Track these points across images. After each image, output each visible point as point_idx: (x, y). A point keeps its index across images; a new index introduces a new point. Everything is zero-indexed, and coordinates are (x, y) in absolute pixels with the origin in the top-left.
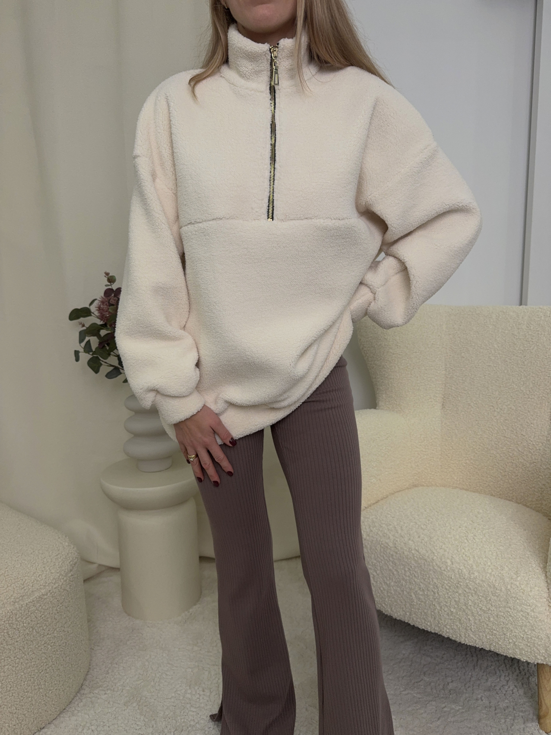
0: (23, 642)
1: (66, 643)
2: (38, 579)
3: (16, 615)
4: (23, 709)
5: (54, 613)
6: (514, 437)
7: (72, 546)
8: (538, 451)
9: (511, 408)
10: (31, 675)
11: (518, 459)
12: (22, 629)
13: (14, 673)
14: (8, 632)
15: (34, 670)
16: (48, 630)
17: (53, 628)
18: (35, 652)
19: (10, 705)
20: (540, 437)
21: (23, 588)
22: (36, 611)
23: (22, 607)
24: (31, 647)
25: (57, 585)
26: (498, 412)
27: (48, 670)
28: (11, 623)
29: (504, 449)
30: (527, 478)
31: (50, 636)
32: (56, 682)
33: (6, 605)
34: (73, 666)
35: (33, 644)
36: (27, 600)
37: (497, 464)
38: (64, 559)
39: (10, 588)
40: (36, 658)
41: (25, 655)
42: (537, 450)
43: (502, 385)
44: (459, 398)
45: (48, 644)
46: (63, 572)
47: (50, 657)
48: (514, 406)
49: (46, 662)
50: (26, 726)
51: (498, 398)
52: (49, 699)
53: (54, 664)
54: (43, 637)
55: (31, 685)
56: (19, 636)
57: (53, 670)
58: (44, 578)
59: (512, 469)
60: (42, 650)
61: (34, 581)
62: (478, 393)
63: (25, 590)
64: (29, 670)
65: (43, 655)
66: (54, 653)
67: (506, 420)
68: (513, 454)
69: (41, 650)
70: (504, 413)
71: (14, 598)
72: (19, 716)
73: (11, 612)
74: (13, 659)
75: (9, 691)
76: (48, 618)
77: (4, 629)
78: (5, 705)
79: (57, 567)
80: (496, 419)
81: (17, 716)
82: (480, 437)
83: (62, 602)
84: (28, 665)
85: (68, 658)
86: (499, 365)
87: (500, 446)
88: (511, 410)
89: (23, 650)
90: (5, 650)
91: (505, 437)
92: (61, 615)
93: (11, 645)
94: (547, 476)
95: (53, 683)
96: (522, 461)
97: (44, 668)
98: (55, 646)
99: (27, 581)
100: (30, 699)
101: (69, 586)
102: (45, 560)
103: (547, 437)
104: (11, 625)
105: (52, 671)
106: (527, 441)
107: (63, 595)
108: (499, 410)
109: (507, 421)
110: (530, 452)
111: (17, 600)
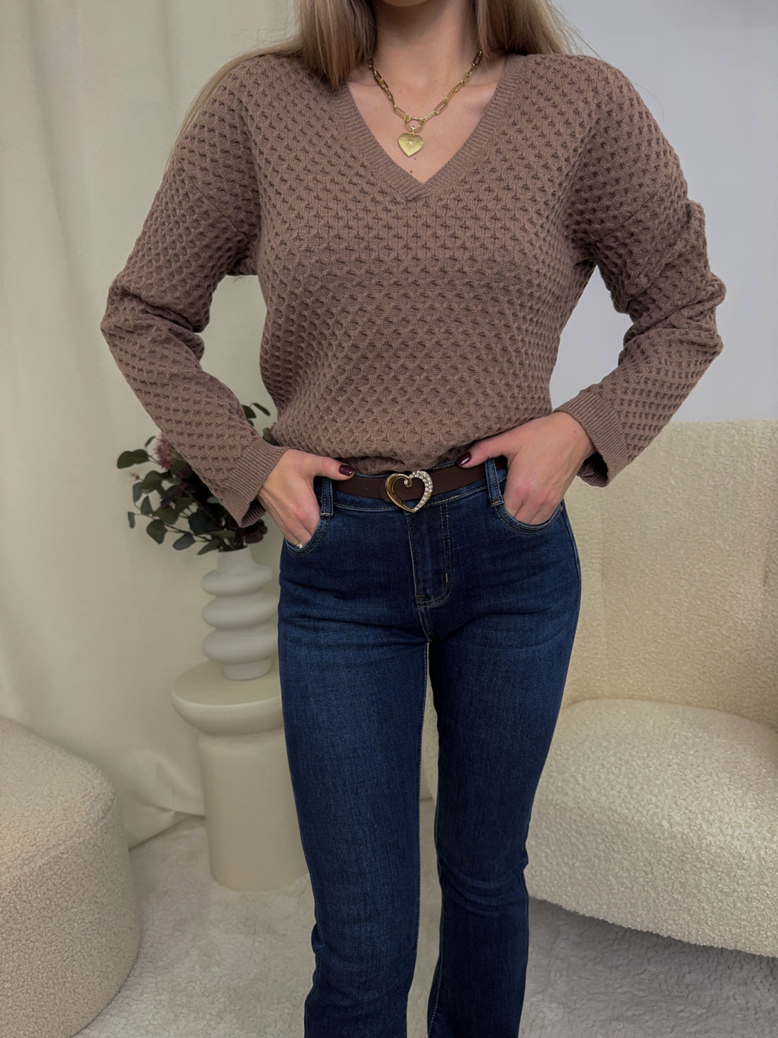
0: (38, 919)
1: (100, 919)
2: (57, 831)
3: (26, 882)
4: (43, 1011)
5: (80, 879)
6: (714, 614)
7: (106, 784)
8: (752, 633)
9: (704, 572)
10: (51, 964)
11: (723, 647)
12: (35, 901)
13: (28, 961)
14: (15, 907)
15: (56, 958)
16: (72, 901)
17: (80, 899)
18: (55, 933)
19: (24, 1006)
20: (752, 612)
21: (35, 844)
22: (54, 877)
23: (34, 871)
24: (50, 925)
25: (81, 839)
26: (686, 580)
27: (76, 956)
28: (19, 894)
29: (699, 634)
30: (738, 674)
31: (76, 910)
32: (88, 973)
33: (11, 870)
34: (113, 949)
35: (52, 922)
36: (39, 861)
37: (691, 657)
38: (93, 803)
39: (17, 845)
40: (57, 940)
41: (42, 936)
42: (749, 631)
43: (688, 540)
44: (627, 563)
45: (74, 921)
46: (92, 820)
47: (77, 938)
48: (708, 569)
49: (72, 946)
50: (49, 1033)
51: (684, 559)
52: (79, 996)
53: (84, 948)
54: (66, 911)
55: (53, 977)
56: (32, 911)
57: (83, 956)
58: (64, 829)
59: (714, 662)
60: (66, 929)
61: (50, 835)
62: (654, 554)
63: (38, 847)
64: (48, 957)
65: (67, 936)
66: (84, 933)
67: (699, 590)
68: (714, 640)
69: (64, 930)
70: (695, 581)
71: (23, 860)
72: (39, 1020)
73: (19, 879)
74: (25, 942)
75: (23, 986)
76: (71, 885)
77: (10, 903)
78: (18, 1006)
79: (84, 814)
80: (684, 590)
81: (35, 1020)
82: (662, 618)
83: (93, 862)
84: (47, 950)
85: (104, 940)
86: (681, 510)
87: (694, 629)
88: (704, 575)
89: (38, 930)
90: (13, 931)
91: (700, 615)
92: (90, 880)
93: (19, 923)
94: (768, 669)
95: (85, 974)
96: (729, 649)
97: (70, 954)
98: (84, 924)
99: (40, 835)
100: (52, 997)
101: (100, 840)
102: (66, 805)
103: (761, 611)
104: (20, 896)
105: (82, 958)
106: (733, 619)
107: (93, 854)
108: (686, 577)
109: (700, 592)
110: (739, 635)
111: (26, 862)
